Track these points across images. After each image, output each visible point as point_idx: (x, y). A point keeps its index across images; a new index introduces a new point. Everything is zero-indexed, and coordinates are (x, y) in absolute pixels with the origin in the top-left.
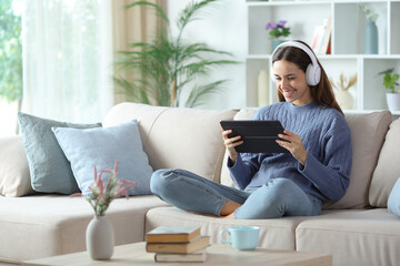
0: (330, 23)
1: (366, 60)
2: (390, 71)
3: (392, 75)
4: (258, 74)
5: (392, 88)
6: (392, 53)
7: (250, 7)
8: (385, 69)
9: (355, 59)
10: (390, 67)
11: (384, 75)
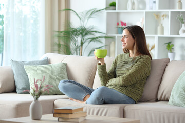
0: (143, 20)
1: (159, 37)
2: (170, 43)
3: (171, 44)
4: (111, 43)
5: (170, 50)
6: (171, 34)
7: (108, 13)
8: (168, 42)
9: (154, 37)
10: (170, 41)
11: (167, 44)
